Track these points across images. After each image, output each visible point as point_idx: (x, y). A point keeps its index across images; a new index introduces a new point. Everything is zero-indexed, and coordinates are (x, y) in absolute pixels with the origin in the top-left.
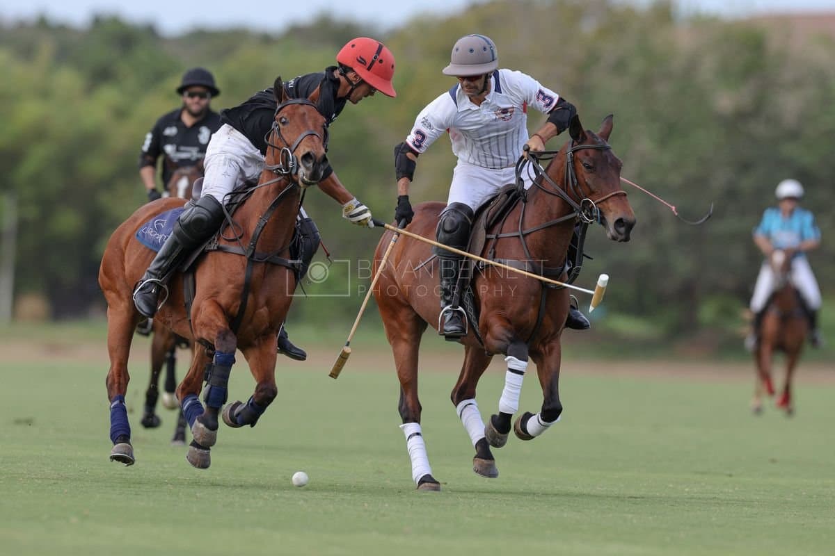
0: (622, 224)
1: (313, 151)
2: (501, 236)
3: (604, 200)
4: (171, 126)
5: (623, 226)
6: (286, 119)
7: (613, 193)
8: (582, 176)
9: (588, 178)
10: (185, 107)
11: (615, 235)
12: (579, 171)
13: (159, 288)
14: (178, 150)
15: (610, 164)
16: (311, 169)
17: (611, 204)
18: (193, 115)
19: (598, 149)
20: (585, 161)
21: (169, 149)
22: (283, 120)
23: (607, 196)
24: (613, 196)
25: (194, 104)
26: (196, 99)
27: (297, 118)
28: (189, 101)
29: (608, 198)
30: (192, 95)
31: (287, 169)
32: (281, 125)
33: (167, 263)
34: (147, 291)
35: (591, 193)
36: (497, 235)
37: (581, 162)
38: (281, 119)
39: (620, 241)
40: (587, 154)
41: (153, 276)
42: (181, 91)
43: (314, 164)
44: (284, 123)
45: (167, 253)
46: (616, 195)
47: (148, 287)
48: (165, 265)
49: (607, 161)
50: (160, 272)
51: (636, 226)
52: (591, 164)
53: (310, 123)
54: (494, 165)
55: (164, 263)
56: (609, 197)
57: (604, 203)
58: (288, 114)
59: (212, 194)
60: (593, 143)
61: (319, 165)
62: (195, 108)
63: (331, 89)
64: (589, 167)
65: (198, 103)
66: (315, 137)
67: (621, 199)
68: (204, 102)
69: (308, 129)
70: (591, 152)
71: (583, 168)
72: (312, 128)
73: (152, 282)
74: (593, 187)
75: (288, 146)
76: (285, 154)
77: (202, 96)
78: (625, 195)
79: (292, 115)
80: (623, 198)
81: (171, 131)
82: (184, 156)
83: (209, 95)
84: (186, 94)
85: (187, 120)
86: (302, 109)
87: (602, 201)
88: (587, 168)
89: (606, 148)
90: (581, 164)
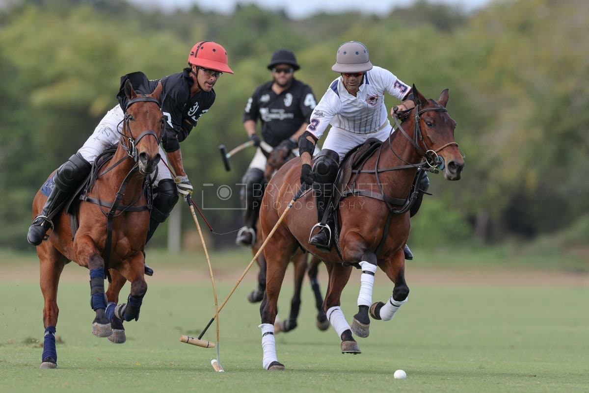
0: (453, 166)
3: (442, 149)
4: (265, 94)
5: (454, 168)
6: (132, 116)
7: (446, 145)
8: (425, 132)
9: (430, 133)
10: (275, 81)
12: (423, 129)
14: (270, 112)
15: (447, 123)
16: (146, 165)
17: (445, 152)
18: (281, 86)
19: (437, 111)
20: (428, 120)
21: (263, 111)
22: (130, 117)
23: (444, 146)
24: (448, 146)
25: (281, 77)
26: (282, 74)
27: (140, 117)
28: (277, 75)
29: (444, 148)
30: (279, 71)
32: (129, 120)
34: (38, 224)
37: (425, 121)
39: (453, 180)
40: (428, 115)
42: (271, 68)
43: (148, 162)
44: (131, 119)
46: (450, 145)
47: (39, 221)
49: (444, 120)
52: (432, 121)
53: (150, 122)
57: (441, 152)
58: (134, 114)
59: (81, 152)
60: (435, 106)
61: (152, 162)
62: (281, 81)
65: (283, 77)
67: (454, 149)
68: (288, 76)
69: (148, 128)
70: (432, 113)
71: (426, 126)
72: (150, 128)
73: (42, 218)
74: (433, 140)
75: (133, 139)
77: (286, 71)
78: (457, 146)
79: (136, 114)
80: (455, 148)
81: (265, 98)
82: (274, 116)
83: (291, 70)
84: (275, 70)
85: (277, 89)
87: (439, 151)
88: (429, 125)
89: (444, 111)
90: (425, 123)
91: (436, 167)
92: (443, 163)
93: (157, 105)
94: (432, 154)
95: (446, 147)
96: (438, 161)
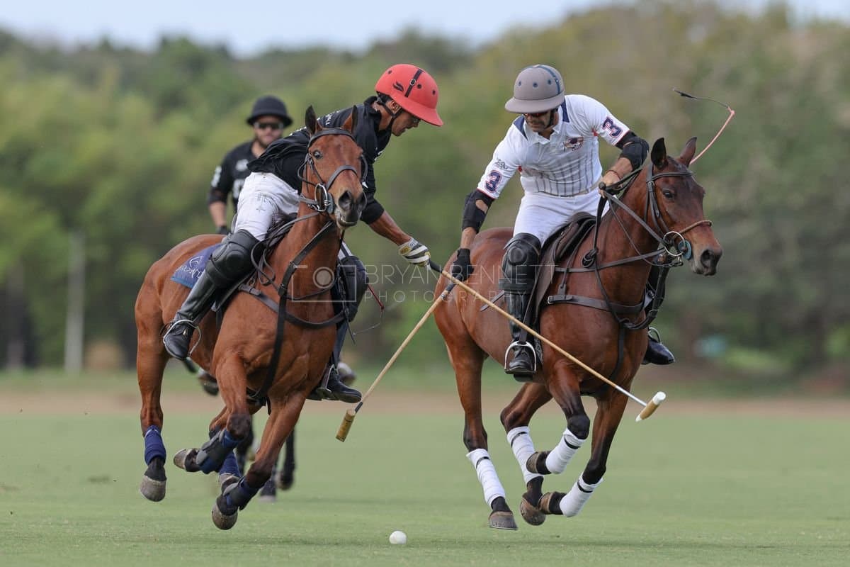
0: (707, 257)
1: (350, 191)
2: (571, 270)
3: (689, 230)
4: (242, 160)
5: (708, 259)
6: (319, 152)
7: (696, 224)
8: (664, 205)
9: (669, 207)
11: (700, 268)
12: (659, 199)
13: (191, 330)
15: (693, 192)
16: (349, 211)
17: (694, 235)
18: (265, 147)
19: (679, 177)
20: (666, 188)
22: (317, 154)
23: (691, 226)
24: (697, 225)
25: (267, 136)
26: (268, 130)
27: (331, 152)
28: (260, 132)
29: (690, 229)
30: (263, 126)
31: (323, 207)
32: (315, 159)
33: (198, 304)
34: (177, 332)
35: (672, 224)
36: (568, 270)
37: (662, 190)
38: (314, 153)
39: (707, 275)
40: (667, 182)
41: (183, 317)
42: (251, 122)
43: (351, 205)
44: (318, 157)
45: (199, 293)
46: (700, 224)
47: (178, 329)
48: (196, 307)
49: (688, 188)
50: (190, 314)
51: (722, 257)
52: (673, 192)
53: (346, 157)
54: (565, 191)
55: (196, 304)
56: (693, 227)
57: (688, 234)
58: (322, 148)
59: (246, 229)
60: (675, 169)
61: (357, 205)
62: (267, 141)
63: (372, 123)
64: (669, 196)
65: (270, 135)
66: (351, 173)
67: (705, 230)
68: (276, 133)
69: (345, 164)
70: (672, 180)
71: (664, 196)
72: (347, 162)
73: (184, 324)
74: (675, 217)
75: (324, 182)
76: (320, 190)
77: (275, 127)
78: (710, 225)
79: (325, 148)
80: (707, 228)
81: (242, 165)
83: (281, 125)
84: (257, 124)
86: (337, 141)
87: (686, 232)
88: (667, 196)
89: (688, 175)
90: (661, 193)
91: (680, 256)
92: (690, 250)
93: (351, 139)
94: (674, 237)
95: (696, 226)
96: (683, 248)
